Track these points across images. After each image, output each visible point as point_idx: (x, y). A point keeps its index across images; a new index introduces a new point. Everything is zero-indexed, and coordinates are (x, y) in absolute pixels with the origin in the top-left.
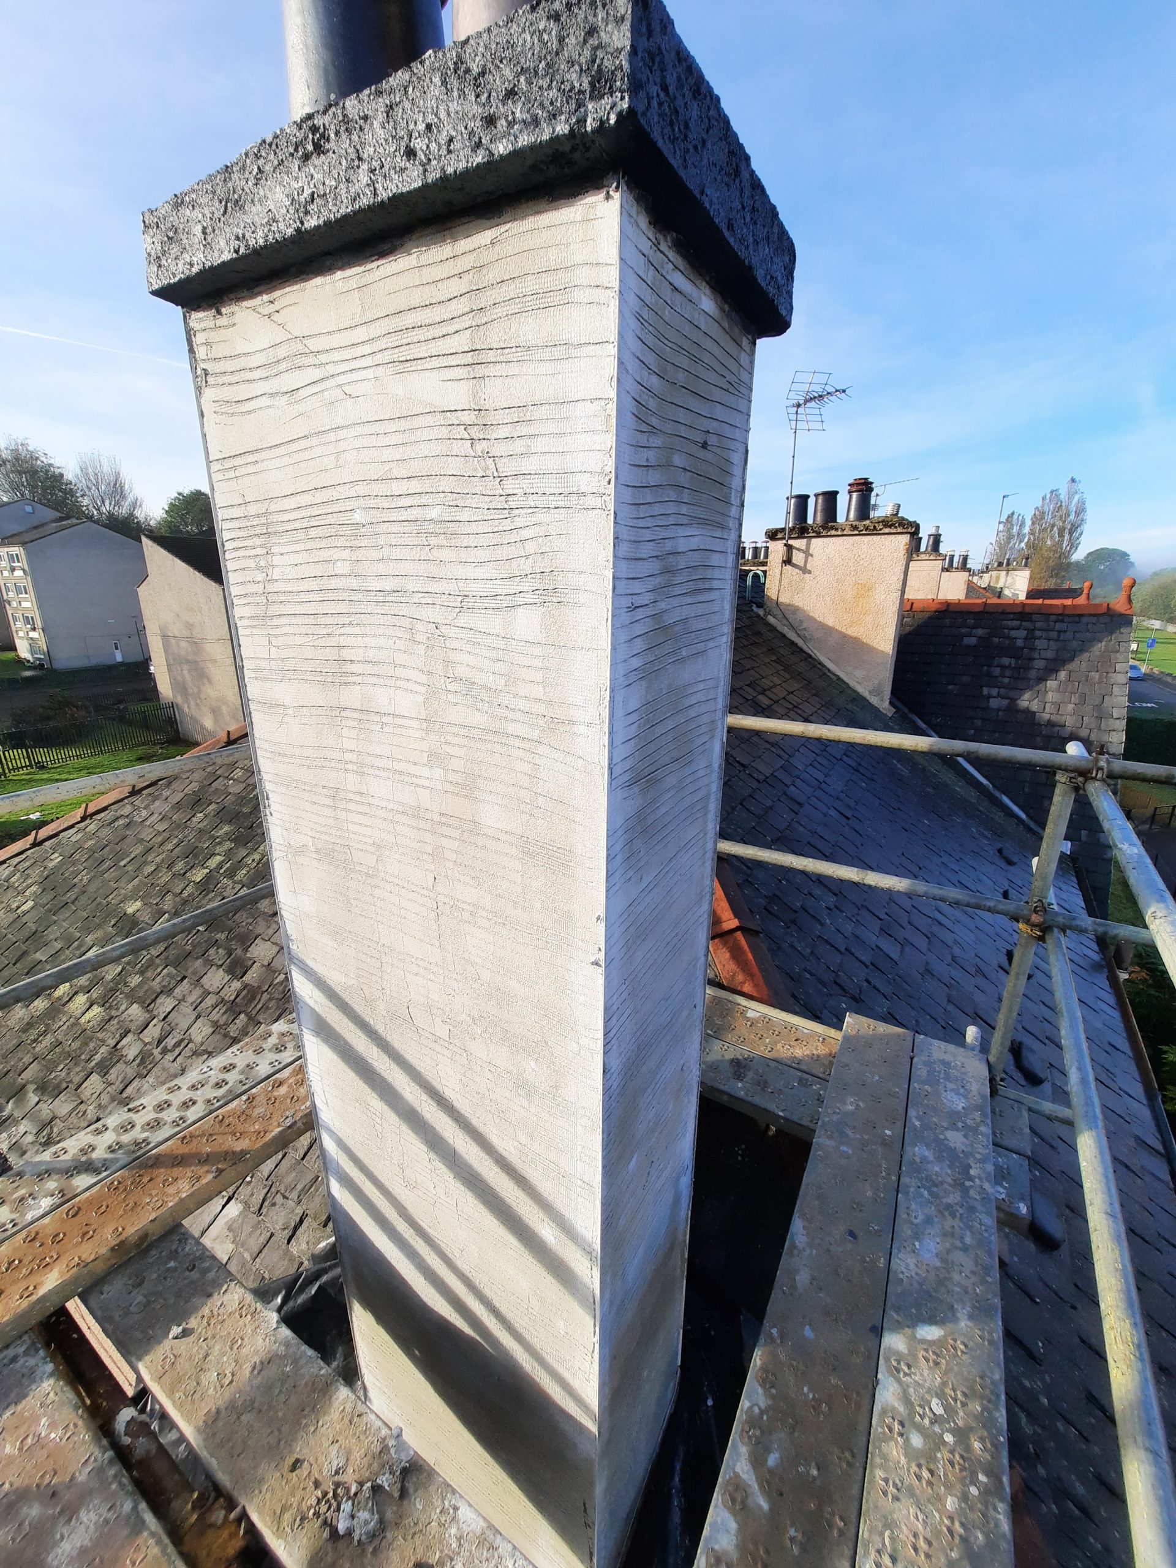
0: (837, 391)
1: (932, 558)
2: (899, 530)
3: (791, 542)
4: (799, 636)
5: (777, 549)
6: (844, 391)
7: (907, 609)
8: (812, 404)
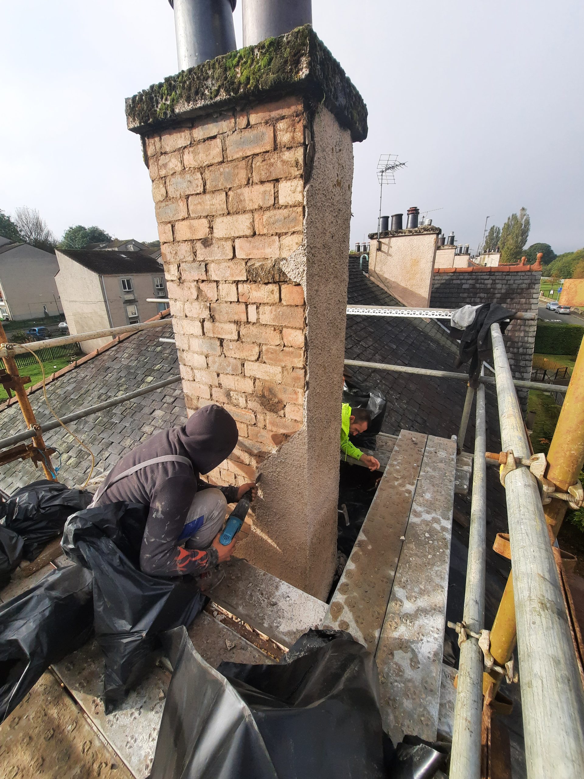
0: (400, 164)
1: (450, 248)
2: (432, 232)
3: (380, 240)
4: (385, 286)
5: (375, 243)
6: (404, 164)
7: (436, 273)
8: (389, 171)
